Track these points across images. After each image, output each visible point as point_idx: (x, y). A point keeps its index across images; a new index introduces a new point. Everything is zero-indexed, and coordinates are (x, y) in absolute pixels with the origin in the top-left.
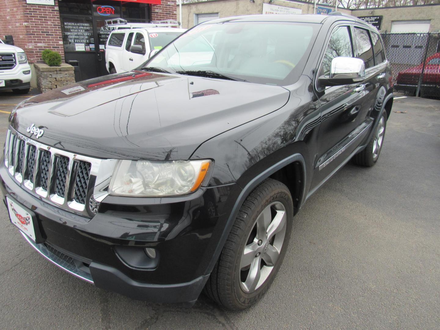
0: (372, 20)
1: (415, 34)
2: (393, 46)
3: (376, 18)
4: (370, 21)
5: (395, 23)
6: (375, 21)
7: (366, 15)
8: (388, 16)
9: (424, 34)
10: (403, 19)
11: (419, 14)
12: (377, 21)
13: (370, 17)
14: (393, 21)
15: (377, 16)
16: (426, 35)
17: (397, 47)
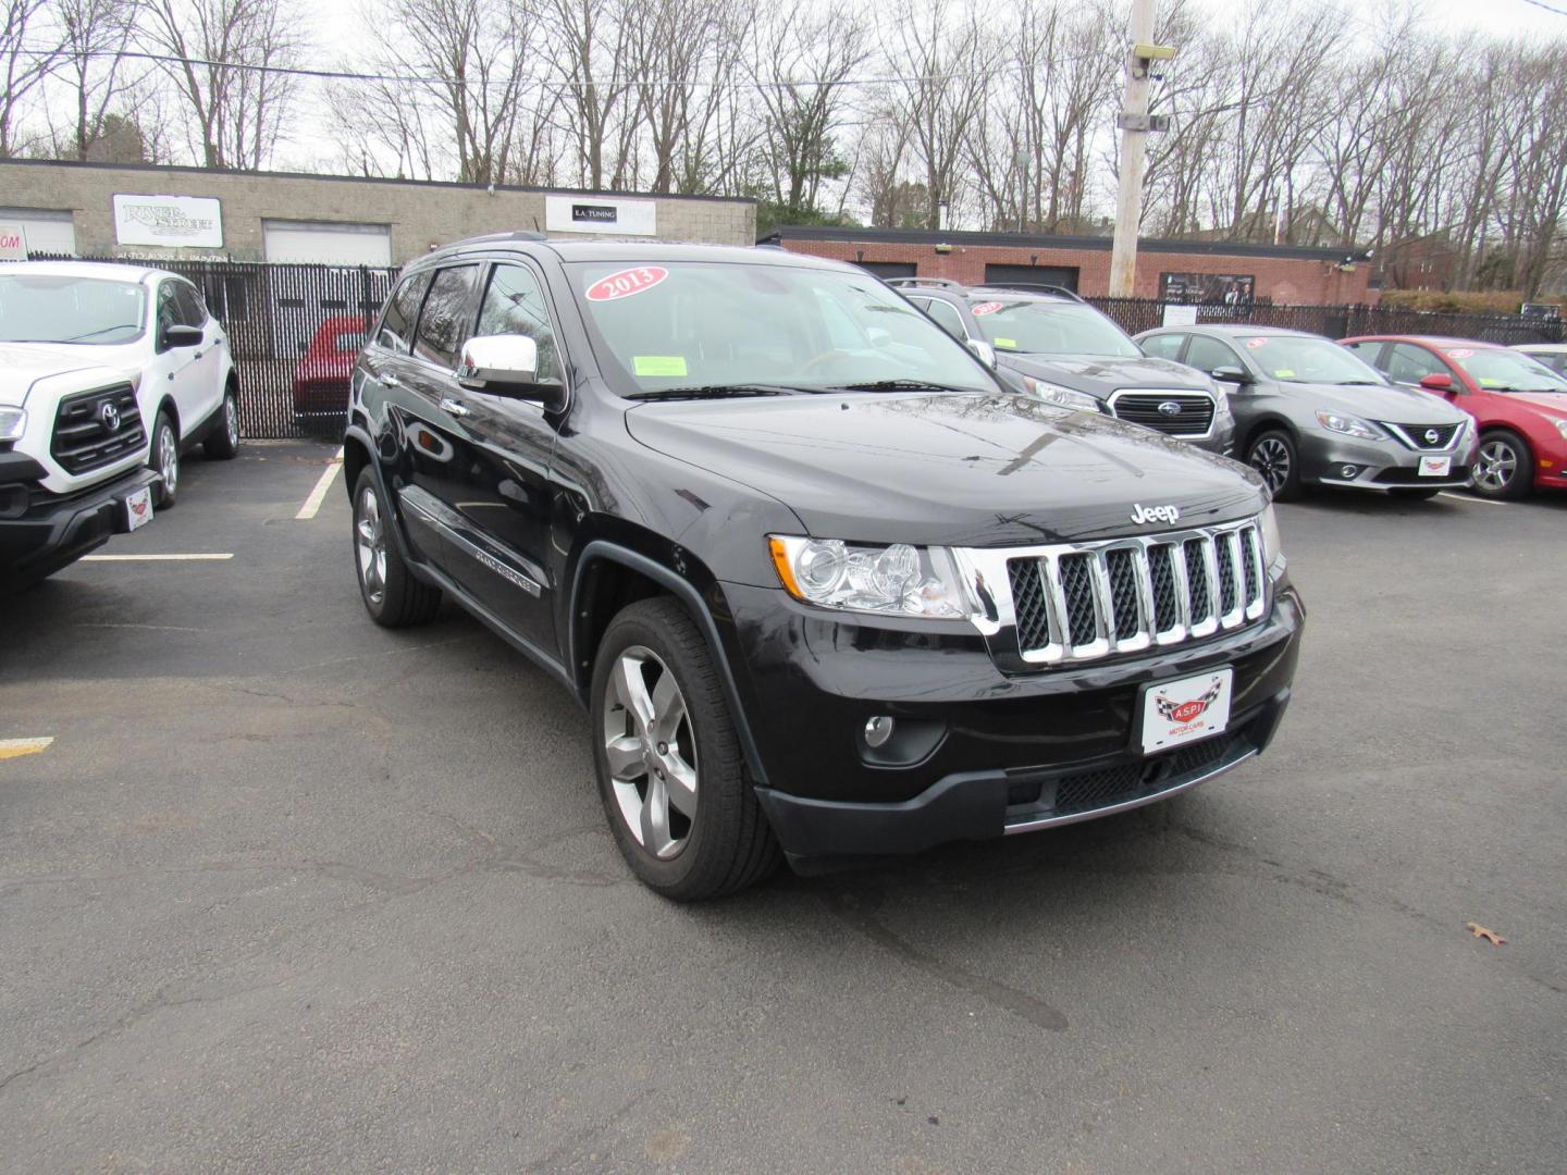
1: (324, 266)
2: (285, 303)
9: (350, 268)
16: (355, 271)
17: (299, 303)
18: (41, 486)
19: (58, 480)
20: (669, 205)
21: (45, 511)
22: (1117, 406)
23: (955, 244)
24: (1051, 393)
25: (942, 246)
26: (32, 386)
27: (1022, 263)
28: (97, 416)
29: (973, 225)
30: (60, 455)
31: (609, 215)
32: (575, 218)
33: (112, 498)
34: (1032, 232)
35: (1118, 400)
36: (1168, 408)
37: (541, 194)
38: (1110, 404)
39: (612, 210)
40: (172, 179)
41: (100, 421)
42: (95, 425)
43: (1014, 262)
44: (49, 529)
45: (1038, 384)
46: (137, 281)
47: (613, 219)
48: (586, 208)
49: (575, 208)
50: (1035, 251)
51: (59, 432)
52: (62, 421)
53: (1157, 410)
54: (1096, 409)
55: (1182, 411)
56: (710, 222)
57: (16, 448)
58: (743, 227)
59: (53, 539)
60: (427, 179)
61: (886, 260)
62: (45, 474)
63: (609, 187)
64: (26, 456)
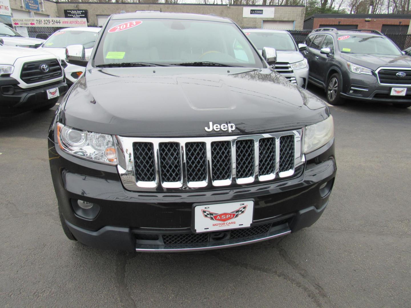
0: (79, 13)
3: (82, 11)
4: (77, 14)
5: (99, 17)
6: (81, 14)
7: (72, 9)
8: (93, 10)
10: (106, 14)
11: (117, 10)
12: (83, 15)
13: (76, 10)
14: (97, 15)
15: (82, 10)
18: (19, 87)
19: (23, 85)
20: (278, 9)
21: (20, 93)
22: (379, 73)
23: (372, 18)
24: (355, 68)
25: (367, 19)
26: (16, 59)
27: (395, 24)
28: (40, 68)
29: (384, 12)
30: (23, 78)
31: (261, 12)
32: (251, 13)
33: (44, 90)
34: (401, 13)
35: (379, 71)
36: (400, 74)
37: (242, 7)
38: (377, 72)
39: (262, 10)
40: (150, 6)
41: (40, 69)
42: (39, 70)
43: (393, 24)
44: (20, 98)
45: (351, 64)
46: (98, 32)
47: (262, 13)
48: (254, 10)
49: (251, 10)
50: (401, 20)
51: (23, 72)
52: (24, 69)
53: (396, 75)
54: (371, 74)
55: (406, 76)
56: (290, 13)
57: (11, 76)
58: (301, 14)
59: (21, 101)
60: (205, 3)
61: (348, 24)
62: (19, 83)
63: (269, 4)
64: (13, 78)
